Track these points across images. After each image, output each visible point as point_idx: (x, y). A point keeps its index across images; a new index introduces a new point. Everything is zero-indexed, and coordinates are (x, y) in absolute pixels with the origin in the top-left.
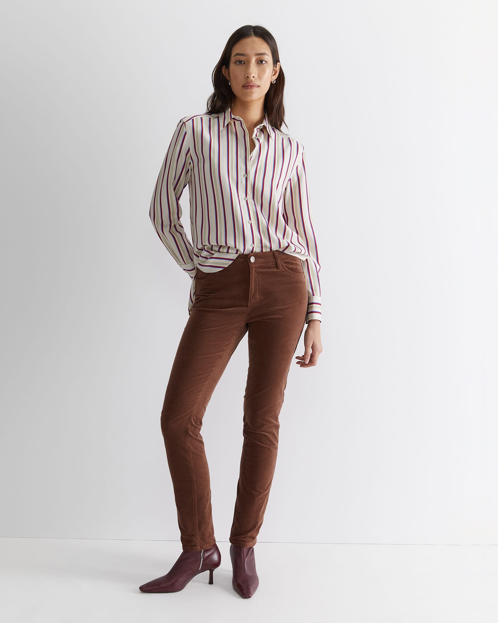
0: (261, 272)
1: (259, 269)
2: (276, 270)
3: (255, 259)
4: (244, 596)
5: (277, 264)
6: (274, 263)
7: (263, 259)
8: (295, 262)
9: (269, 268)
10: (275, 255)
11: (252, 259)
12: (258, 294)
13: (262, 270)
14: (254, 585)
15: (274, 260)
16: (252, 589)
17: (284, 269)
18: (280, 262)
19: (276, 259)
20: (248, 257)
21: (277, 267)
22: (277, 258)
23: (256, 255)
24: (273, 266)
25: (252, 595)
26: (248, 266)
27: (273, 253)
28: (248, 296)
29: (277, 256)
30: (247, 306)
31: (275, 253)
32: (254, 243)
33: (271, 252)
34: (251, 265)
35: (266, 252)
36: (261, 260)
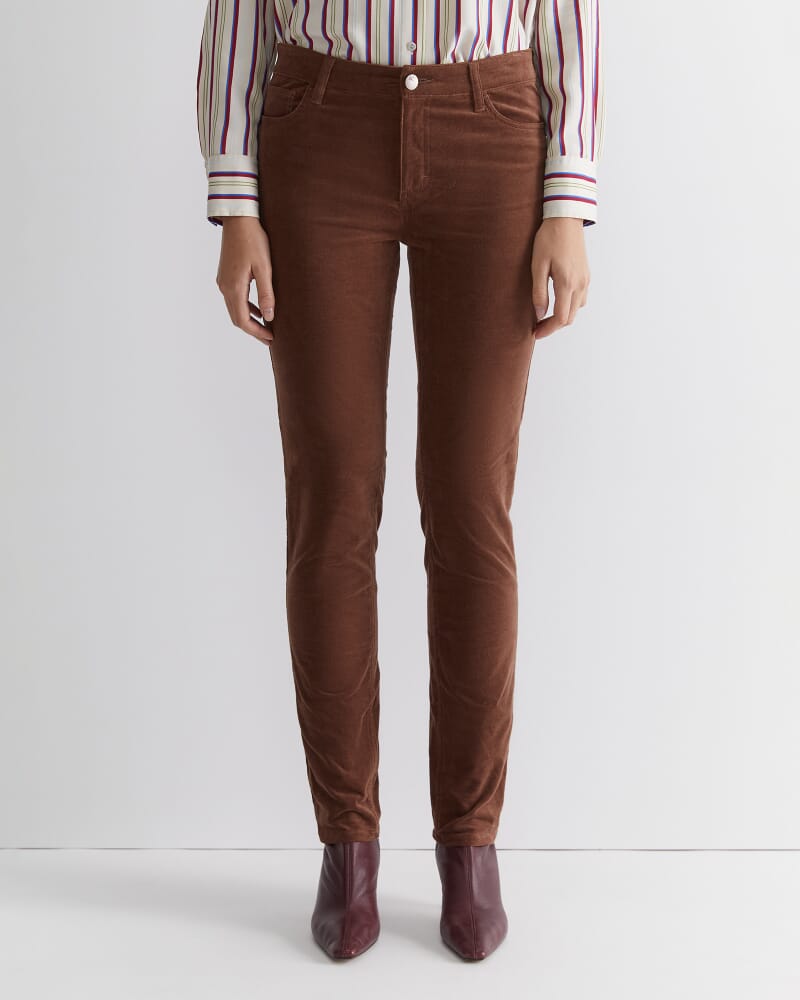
0: (432, 116)
1: (428, 108)
2: (468, 113)
3: (419, 81)
4: (467, 955)
5: (473, 96)
6: (467, 94)
7: (441, 81)
8: (518, 95)
9: (455, 105)
10: (471, 76)
11: (412, 82)
12: (422, 170)
13: (435, 110)
14: (494, 932)
15: (467, 86)
16: (487, 943)
17: (491, 112)
18: (482, 95)
19: (474, 86)
20: (401, 76)
21: (473, 106)
22: (475, 83)
23: (422, 72)
24: (463, 101)
25: (486, 955)
26: (400, 99)
27: (468, 68)
28: (400, 177)
29: (477, 76)
30: (398, 200)
31: (471, 68)
32: (415, 40)
33: (462, 64)
34: (407, 96)
35: (448, 65)
36: (434, 85)
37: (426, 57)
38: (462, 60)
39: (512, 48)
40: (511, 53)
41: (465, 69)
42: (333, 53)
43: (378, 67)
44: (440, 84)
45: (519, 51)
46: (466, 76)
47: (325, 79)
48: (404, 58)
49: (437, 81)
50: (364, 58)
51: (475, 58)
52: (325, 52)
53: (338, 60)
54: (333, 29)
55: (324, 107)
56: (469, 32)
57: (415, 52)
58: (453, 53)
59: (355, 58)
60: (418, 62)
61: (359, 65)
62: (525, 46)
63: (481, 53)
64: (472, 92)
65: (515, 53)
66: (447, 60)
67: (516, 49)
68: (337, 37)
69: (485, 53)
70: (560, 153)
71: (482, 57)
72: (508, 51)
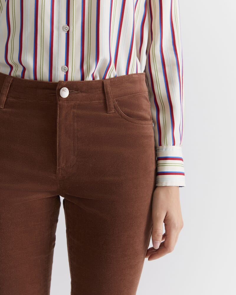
0: (79, 116)
1: (75, 111)
3: (69, 92)
5: (106, 102)
6: (101, 101)
7: (84, 92)
10: (105, 89)
11: (65, 93)
12: (72, 153)
13: (80, 112)
15: (102, 96)
17: (118, 113)
18: (112, 102)
19: (106, 96)
20: (57, 88)
21: (106, 107)
22: (108, 94)
23: (72, 86)
24: (99, 106)
26: (57, 104)
27: (103, 83)
28: (56, 157)
29: (109, 89)
30: (55, 172)
31: (105, 84)
32: (67, 64)
33: (99, 81)
34: (61, 102)
35: (89, 82)
36: (80, 95)
37: (75, 75)
38: (98, 79)
39: (132, 71)
40: (132, 75)
41: (101, 85)
42: (12, 74)
43: (42, 83)
44: (84, 94)
45: (137, 73)
46: (101, 89)
47: (6, 91)
48: (59, 76)
49: (81, 92)
50: (32, 77)
51: (107, 77)
52: (8, 73)
53: (15, 79)
54: (12, 58)
55: (4, 109)
56: (105, 60)
57: (67, 72)
58: (93, 74)
59: (26, 77)
60: (69, 79)
61: (29, 81)
62: (141, 70)
63: (112, 74)
64: (105, 100)
65: (134, 74)
66: (89, 78)
67: (135, 72)
68: (15, 64)
69: (114, 74)
70: (172, 144)
71: (112, 76)
72: (130, 73)
